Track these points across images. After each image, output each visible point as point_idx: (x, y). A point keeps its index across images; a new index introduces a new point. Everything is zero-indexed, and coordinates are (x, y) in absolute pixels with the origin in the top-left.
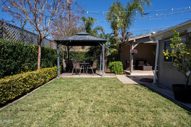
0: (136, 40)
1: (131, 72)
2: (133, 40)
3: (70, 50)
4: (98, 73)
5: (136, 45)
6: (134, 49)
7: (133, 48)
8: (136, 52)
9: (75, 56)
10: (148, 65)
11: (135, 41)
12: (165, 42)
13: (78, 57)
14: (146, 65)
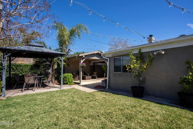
0: (85, 55)
1: (80, 82)
2: (83, 56)
3: (12, 62)
4: (53, 86)
5: (84, 60)
6: (82, 63)
7: (82, 61)
8: (85, 65)
9: (16, 69)
10: (89, 75)
11: (84, 57)
12: (114, 59)
13: (21, 70)
14: (87, 76)
